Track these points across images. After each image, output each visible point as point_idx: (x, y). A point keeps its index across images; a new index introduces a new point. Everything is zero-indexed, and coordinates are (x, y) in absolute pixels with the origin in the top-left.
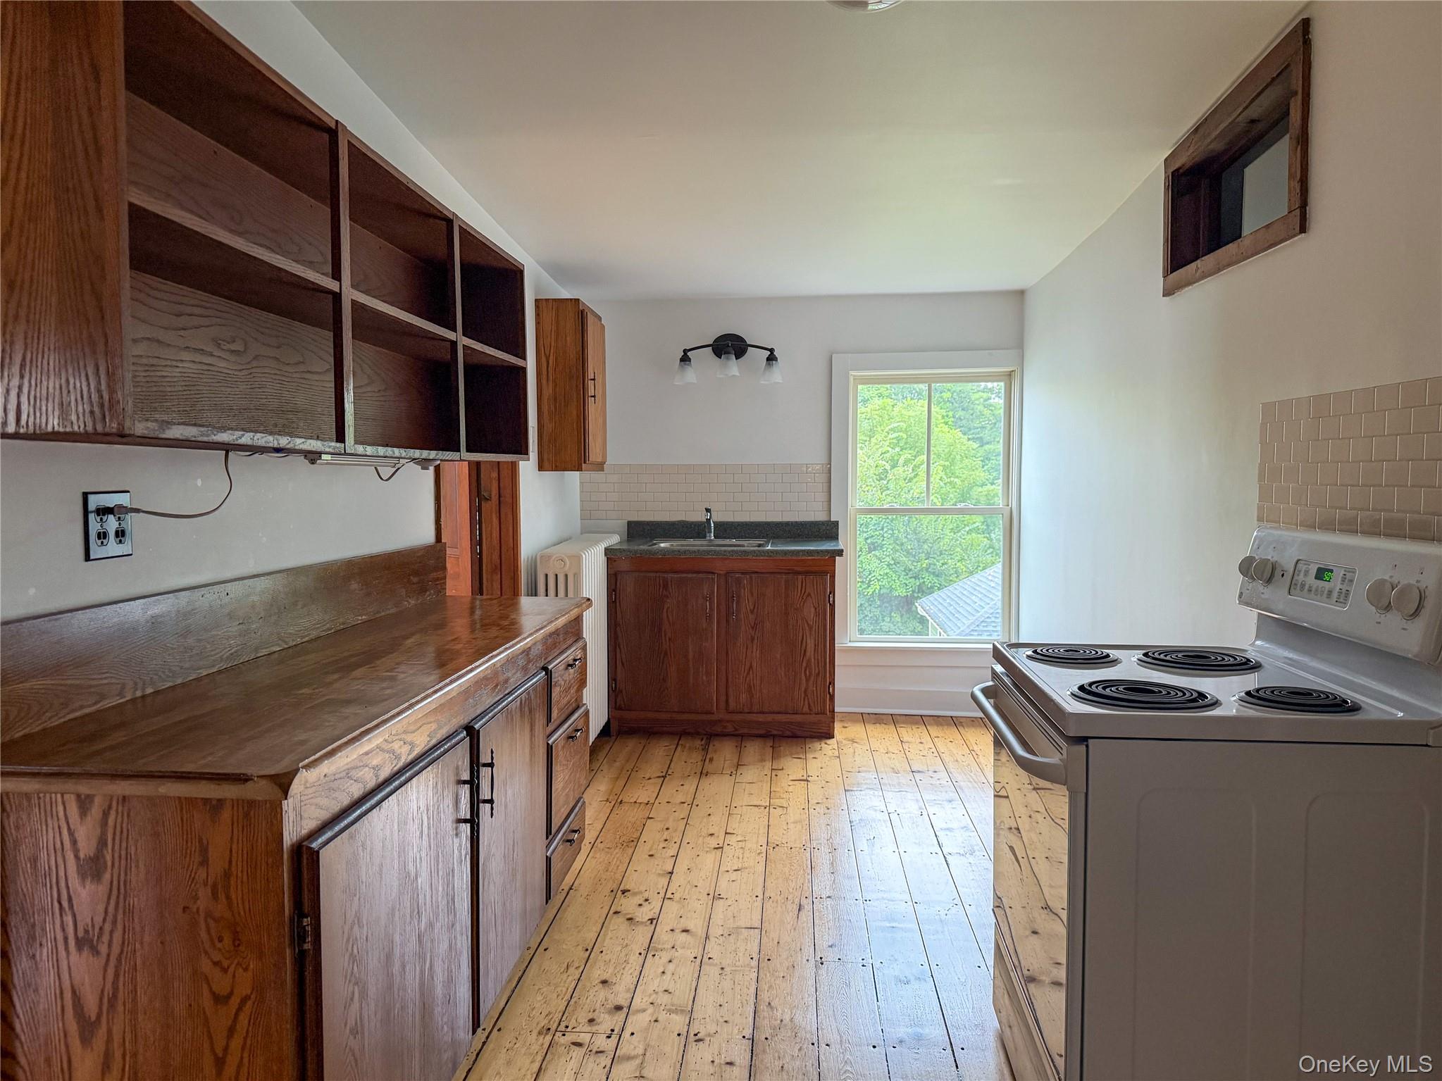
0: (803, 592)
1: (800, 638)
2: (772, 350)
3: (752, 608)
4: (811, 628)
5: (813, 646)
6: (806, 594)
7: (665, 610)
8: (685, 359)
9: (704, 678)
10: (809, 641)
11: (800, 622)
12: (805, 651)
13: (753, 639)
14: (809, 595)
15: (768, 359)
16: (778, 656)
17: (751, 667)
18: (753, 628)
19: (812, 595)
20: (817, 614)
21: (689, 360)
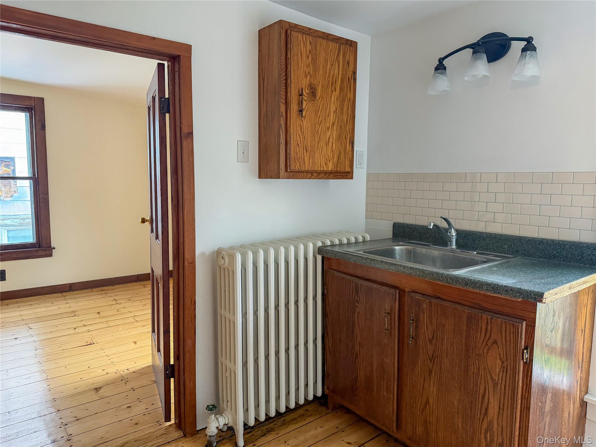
0: (487, 337)
1: (482, 391)
2: (529, 40)
3: (431, 337)
4: (495, 384)
5: (497, 408)
6: (491, 340)
7: (356, 314)
8: (441, 67)
9: (385, 394)
10: (491, 400)
11: (482, 372)
12: (487, 409)
13: (430, 372)
14: (495, 342)
15: (524, 50)
16: (456, 403)
17: (428, 402)
18: (431, 360)
19: (499, 343)
20: (504, 369)
21: (445, 68)
